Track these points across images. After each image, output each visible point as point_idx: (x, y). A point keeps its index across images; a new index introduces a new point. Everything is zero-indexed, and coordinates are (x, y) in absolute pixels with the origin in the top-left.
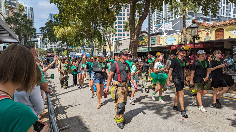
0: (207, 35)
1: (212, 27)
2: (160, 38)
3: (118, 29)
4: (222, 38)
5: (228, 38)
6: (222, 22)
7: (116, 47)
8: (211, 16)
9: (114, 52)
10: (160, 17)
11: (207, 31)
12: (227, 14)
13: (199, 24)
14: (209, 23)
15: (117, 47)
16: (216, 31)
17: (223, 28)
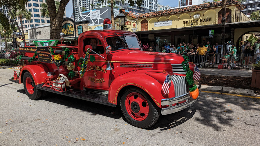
0: (134, 26)
1: (139, 18)
2: (88, 28)
3: (33, 13)
4: (146, 30)
5: (152, 30)
6: (146, 14)
7: (32, 36)
8: (137, 7)
9: (30, 43)
10: (87, 3)
11: (133, 22)
12: (150, 7)
13: (126, 14)
14: (135, 14)
15: (34, 36)
16: (142, 23)
17: (147, 19)
